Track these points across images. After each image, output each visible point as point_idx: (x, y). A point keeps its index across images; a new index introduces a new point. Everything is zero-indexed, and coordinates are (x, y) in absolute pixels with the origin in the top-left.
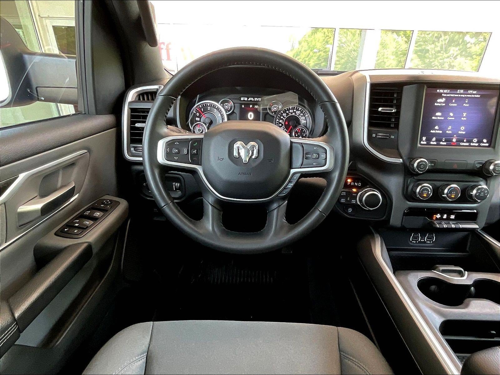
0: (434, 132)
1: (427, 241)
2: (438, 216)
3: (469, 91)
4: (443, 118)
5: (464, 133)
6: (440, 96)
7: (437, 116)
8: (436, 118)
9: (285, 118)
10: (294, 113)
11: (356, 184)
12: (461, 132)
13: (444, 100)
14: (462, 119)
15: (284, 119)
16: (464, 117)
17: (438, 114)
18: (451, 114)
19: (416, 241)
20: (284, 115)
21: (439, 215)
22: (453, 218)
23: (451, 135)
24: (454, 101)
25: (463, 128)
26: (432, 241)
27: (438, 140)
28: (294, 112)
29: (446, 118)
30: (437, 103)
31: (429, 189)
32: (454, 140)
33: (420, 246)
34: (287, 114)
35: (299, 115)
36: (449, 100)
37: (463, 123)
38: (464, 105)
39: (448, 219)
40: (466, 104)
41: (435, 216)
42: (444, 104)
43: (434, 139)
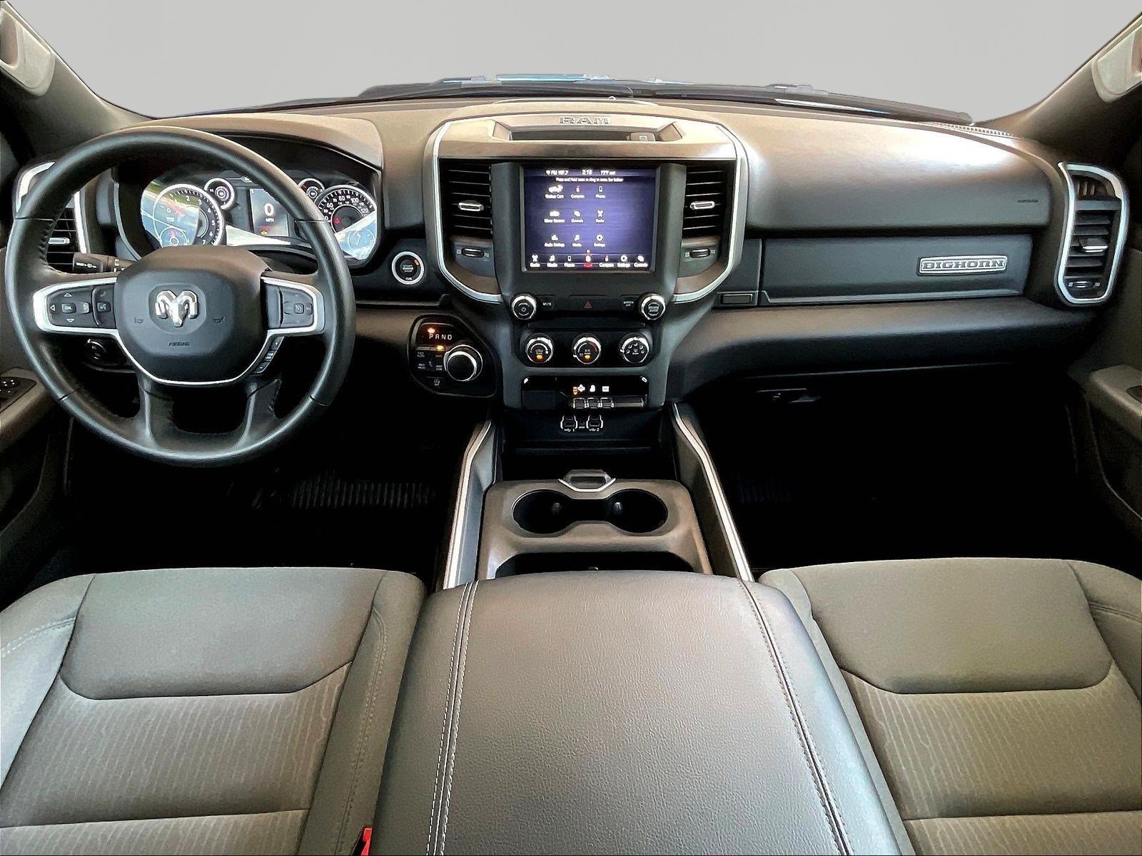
0: (550, 245)
1: (591, 428)
2: (582, 388)
3: (602, 171)
4: (563, 221)
5: (603, 245)
6: (552, 180)
7: (553, 218)
8: (551, 221)
9: (332, 211)
10: (348, 202)
11: (444, 337)
12: (599, 245)
13: (560, 188)
14: (597, 221)
15: (330, 213)
16: (600, 218)
17: (554, 213)
18: (577, 214)
19: (571, 428)
20: (328, 205)
21: (581, 386)
22: (608, 391)
23: (583, 250)
24: (578, 190)
25: (600, 237)
26: (599, 427)
27: (560, 260)
28: (347, 200)
29: (568, 221)
30: (550, 193)
31: (545, 346)
32: (588, 259)
33: (580, 437)
34: (336, 205)
35: (358, 204)
36: (569, 187)
37: (599, 227)
38: (597, 196)
39: (599, 393)
40: (600, 194)
41: (574, 388)
42: (562, 196)
43: (552, 258)
